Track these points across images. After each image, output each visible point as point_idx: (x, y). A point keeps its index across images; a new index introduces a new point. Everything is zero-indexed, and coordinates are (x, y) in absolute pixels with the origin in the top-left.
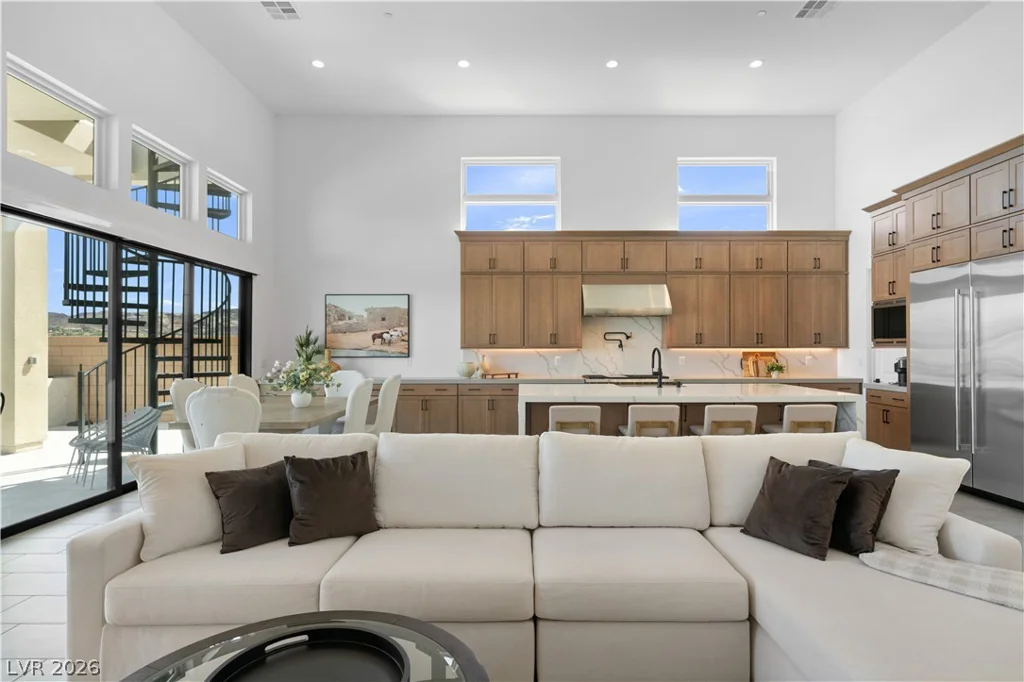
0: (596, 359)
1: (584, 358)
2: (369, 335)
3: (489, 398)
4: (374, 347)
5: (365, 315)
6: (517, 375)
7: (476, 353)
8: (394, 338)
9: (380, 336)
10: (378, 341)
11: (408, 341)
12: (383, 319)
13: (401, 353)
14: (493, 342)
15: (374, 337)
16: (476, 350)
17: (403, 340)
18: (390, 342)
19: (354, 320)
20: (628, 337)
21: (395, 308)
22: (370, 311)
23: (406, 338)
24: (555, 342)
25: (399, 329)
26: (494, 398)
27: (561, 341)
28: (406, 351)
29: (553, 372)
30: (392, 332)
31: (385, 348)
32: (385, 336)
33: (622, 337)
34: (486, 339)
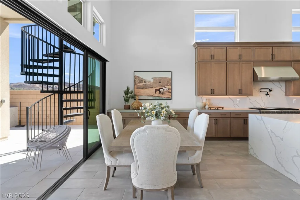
0: (255, 100)
1: (250, 100)
2: (154, 90)
3: (215, 118)
4: (156, 95)
5: (152, 80)
6: (223, 108)
7: (202, 98)
8: (165, 91)
9: (159, 90)
10: (158, 92)
11: (171, 92)
12: (160, 83)
13: (168, 98)
14: (212, 93)
15: (156, 91)
16: (201, 96)
17: (169, 92)
18: (163, 93)
19: (147, 83)
20: (270, 91)
21: (165, 77)
22: (154, 79)
23: (170, 91)
24: (240, 93)
25: (167, 87)
26: (217, 119)
27: (243, 92)
28: (170, 97)
29: (236, 106)
30: (164, 88)
31: (161, 95)
32: (161, 90)
33: (268, 91)
34: (210, 92)
